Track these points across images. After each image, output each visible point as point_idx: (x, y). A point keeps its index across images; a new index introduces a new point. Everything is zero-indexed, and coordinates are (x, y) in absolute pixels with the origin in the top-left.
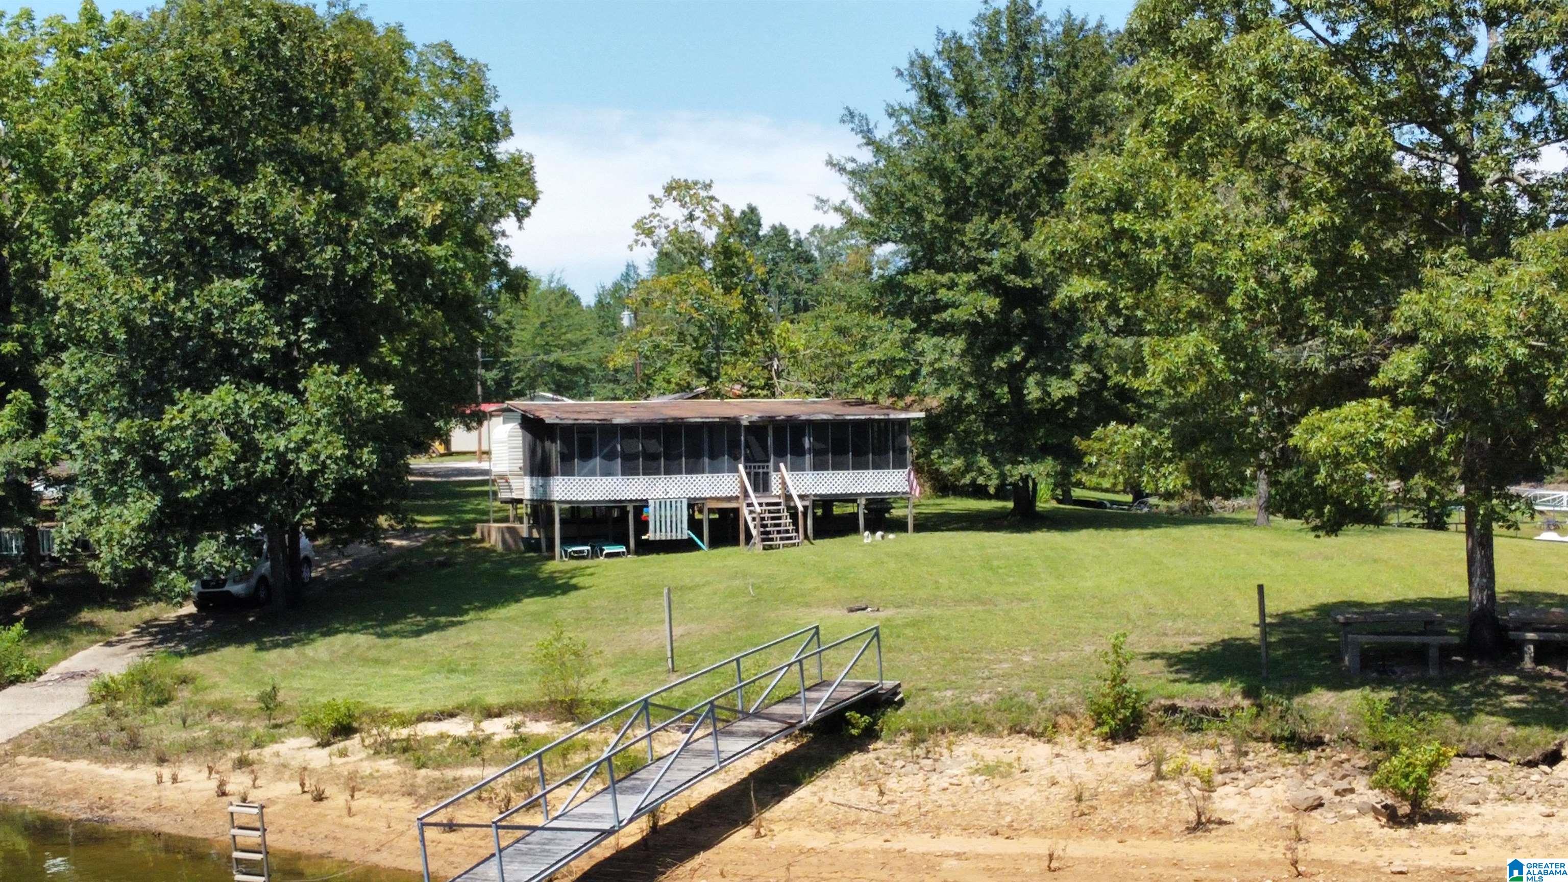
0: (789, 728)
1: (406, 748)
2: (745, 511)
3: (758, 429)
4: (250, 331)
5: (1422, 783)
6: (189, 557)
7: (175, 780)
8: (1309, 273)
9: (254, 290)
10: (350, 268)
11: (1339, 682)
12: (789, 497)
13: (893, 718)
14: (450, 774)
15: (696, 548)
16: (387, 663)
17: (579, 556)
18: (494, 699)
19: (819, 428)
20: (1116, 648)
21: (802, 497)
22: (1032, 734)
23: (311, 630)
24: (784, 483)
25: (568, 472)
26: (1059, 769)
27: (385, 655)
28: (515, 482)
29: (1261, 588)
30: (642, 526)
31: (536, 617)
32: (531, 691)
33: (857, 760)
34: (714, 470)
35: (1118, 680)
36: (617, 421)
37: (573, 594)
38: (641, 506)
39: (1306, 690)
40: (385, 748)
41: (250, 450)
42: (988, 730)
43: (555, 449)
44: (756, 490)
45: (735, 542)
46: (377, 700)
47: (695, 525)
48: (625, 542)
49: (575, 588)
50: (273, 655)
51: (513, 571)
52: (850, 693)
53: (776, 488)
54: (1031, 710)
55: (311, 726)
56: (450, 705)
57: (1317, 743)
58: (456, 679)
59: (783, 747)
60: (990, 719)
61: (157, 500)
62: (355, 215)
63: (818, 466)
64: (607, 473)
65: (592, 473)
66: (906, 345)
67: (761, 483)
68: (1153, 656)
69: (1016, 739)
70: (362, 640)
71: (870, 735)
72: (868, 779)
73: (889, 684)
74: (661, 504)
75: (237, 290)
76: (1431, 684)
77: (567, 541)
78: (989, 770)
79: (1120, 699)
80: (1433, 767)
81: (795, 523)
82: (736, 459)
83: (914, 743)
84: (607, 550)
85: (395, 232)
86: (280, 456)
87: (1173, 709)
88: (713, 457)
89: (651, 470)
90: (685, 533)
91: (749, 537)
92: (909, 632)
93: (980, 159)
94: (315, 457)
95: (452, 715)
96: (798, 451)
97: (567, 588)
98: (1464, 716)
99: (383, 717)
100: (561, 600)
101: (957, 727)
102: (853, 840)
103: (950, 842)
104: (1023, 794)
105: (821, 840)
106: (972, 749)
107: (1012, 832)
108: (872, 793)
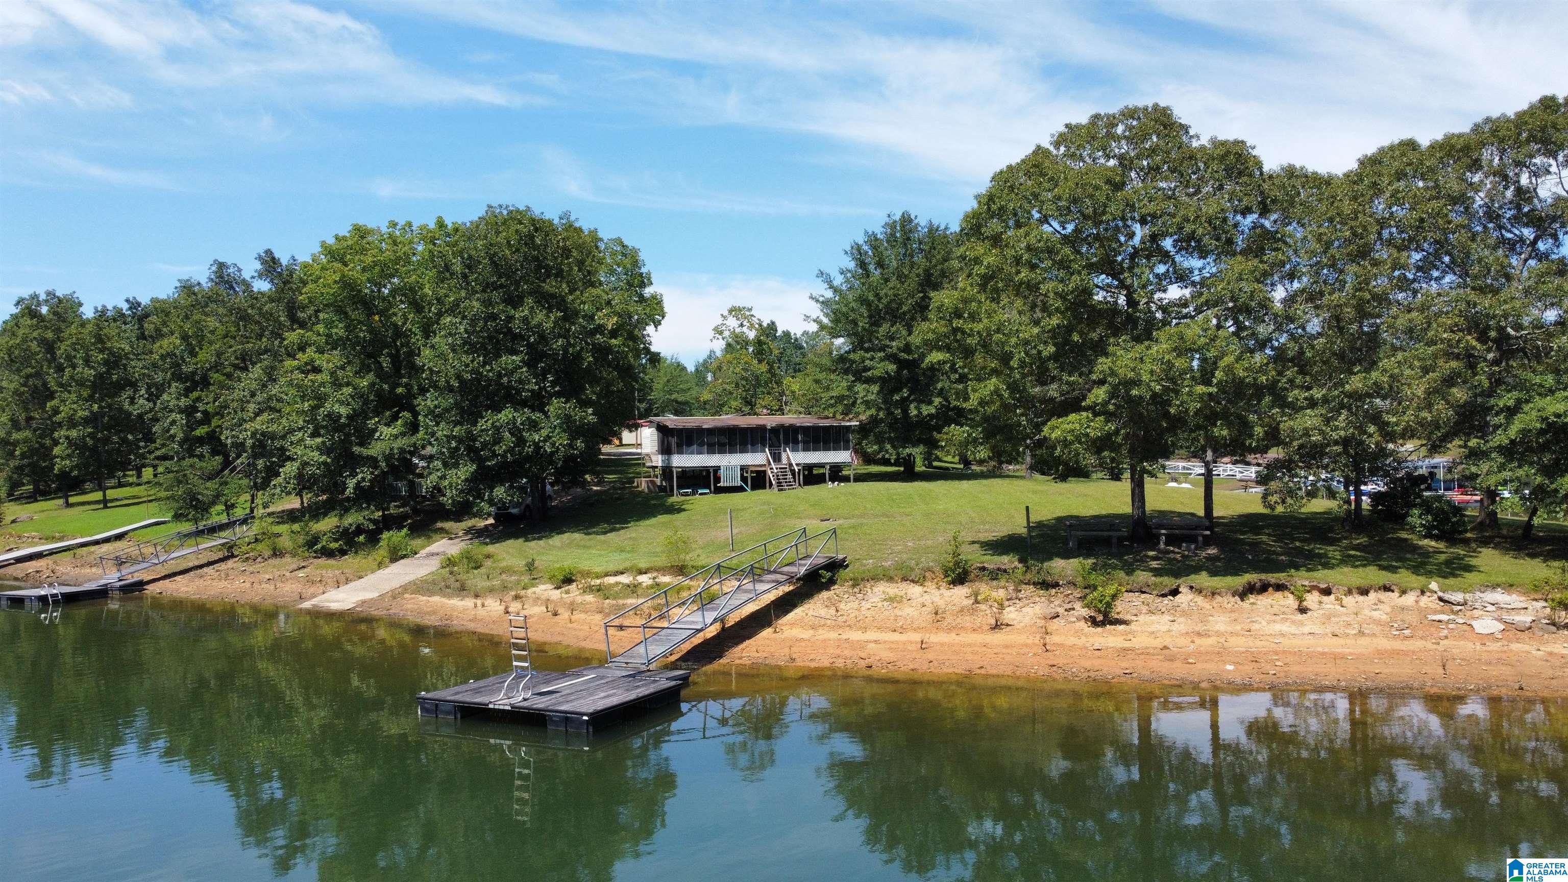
0: (791, 579)
1: (599, 590)
2: (769, 472)
3: (776, 431)
4: (521, 381)
5: (1109, 605)
6: (490, 495)
7: (483, 605)
8: (1051, 349)
9: (522, 361)
10: (571, 350)
11: (1066, 555)
12: (791, 465)
13: (843, 573)
14: (621, 602)
15: (745, 490)
16: (590, 547)
17: (686, 494)
18: (643, 565)
19: (805, 430)
20: (955, 538)
21: (797, 465)
22: (913, 581)
24: (788, 458)
25: (680, 452)
26: (926, 599)
28: (654, 458)
29: (1027, 508)
30: (717, 480)
31: (663, 524)
32: (662, 561)
33: (825, 594)
34: (753, 451)
35: (956, 554)
36: (705, 427)
37: (683, 514)
38: (717, 469)
39: (1050, 559)
40: (589, 589)
41: (521, 441)
42: (891, 579)
43: (673, 441)
44: (774, 461)
45: (764, 488)
46: (585, 565)
47: (744, 479)
48: (709, 487)
49: (684, 510)
50: (533, 544)
51: (653, 502)
52: (821, 561)
53: (784, 460)
54: (912, 569)
55: (551, 578)
56: (621, 568)
57: (1056, 585)
58: (624, 555)
59: (788, 588)
60: (892, 573)
61: (475, 467)
62: (574, 324)
63: (806, 449)
64: (700, 453)
65: (692, 453)
66: (850, 388)
67: (777, 458)
68: (974, 542)
69: (905, 584)
70: (577, 536)
71: (831, 582)
72: (830, 604)
73: (841, 557)
74: (727, 468)
75: (514, 361)
76: (1114, 556)
77: (680, 487)
78: (891, 600)
79: (957, 564)
80: (1114, 597)
81: (794, 477)
82: (764, 446)
83: (854, 586)
84: (700, 491)
85: (593, 333)
86: (536, 444)
87: (983, 569)
88: (752, 445)
89: (722, 451)
90: (739, 483)
91: (771, 484)
92: (851, 531)
93: (886, 295)
94: (553, 444)
95: (622, 573)
96: (796, 441)
97: (680, 510)
98: (1130, 572)
99: (587, 574)
100: (677, 516)
101: (875, 578)
102: (823, 634)
103: (871, 635)
104: (908, 611)
105: (807, 634)
106: (882, 589)
107: (903, 630)
108: (832, 611)
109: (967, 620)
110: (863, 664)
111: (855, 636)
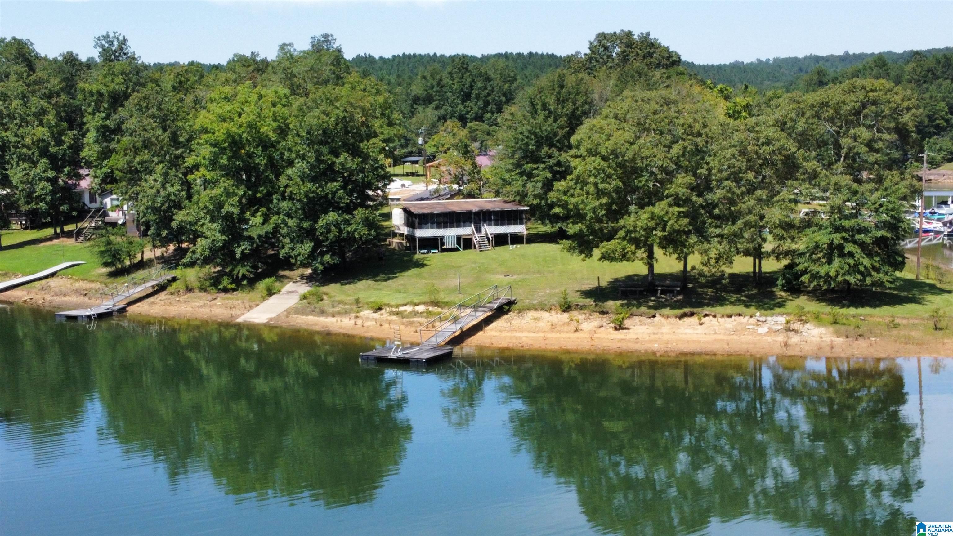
0: (491, 310)
1: (397, 313)
2: (474, 239)
3: (478, 214)
4: (341, 198)
5: (621, 322)
6: (322, 260)
10: (366, 179)
11: (614, 299)
12: (487, 234)
13: (514, 307)
14: (412, 320)
15: (459, 250)
16: (380, 289)
17: (424, 253)
18: (416, 301)
19: (496, 213)
20: (565, 291)
21: (491, 234)
22: (546, 311)
23: (354, 279)
24: (486, 231)
25: (420, 228)
26: (550, 319)
27: (379, 287)
28: (401, 228)
29: (598, 278)
30: (443, 244)
32: (426, 298)
33: (506, 317)
34: (464, 226)
35: (565, 299)
36: (436, 212)
38: (442, 238)
39: (607, 301)
42: (536, 310)
43: (417, 221)
44: (477, 232)
45: (471, 248)
47: (458, 243)
48: (437, 248)
51: (405, 258)
52: (504, 301)
53: (483, 231)
54: (546, 305)
57: (607, 313)
58: (402, 295)
59: (489, 314)
60: (536, 307)
63: (496, 224)
64: (432, 228)
65: (428, 228)
67: (479, 230)
68: (578, 291)
69: (542, 312)
71: (509, 311)
72: (509, 321)
73: (513, 299)
74: (448, 237)
76: (635, 299)
77: (420, 248)
78: (535, 319)
79: (566, 303)
80: (623, 319)
81: (489, 243)
82: (471, 223)
83: (519, 313)
84: (432, 251)
87: (577, 305)
88: (464, 222)
89: (445, 227)
90: (456, 246)
91: (475, 247)
92: (520, 283)
96: (490, 220)
98: (638, 307)
100: (423, 270)
101: (529, 309)
102: (505, 334)
103: (525, 334)
104: (541, 324)
105: (497, 334)
106: (532, 314)
107: (538, 332)
108: (509, 324)
109: (565, 328)
110: (520, 345)
111: (518, 334)
